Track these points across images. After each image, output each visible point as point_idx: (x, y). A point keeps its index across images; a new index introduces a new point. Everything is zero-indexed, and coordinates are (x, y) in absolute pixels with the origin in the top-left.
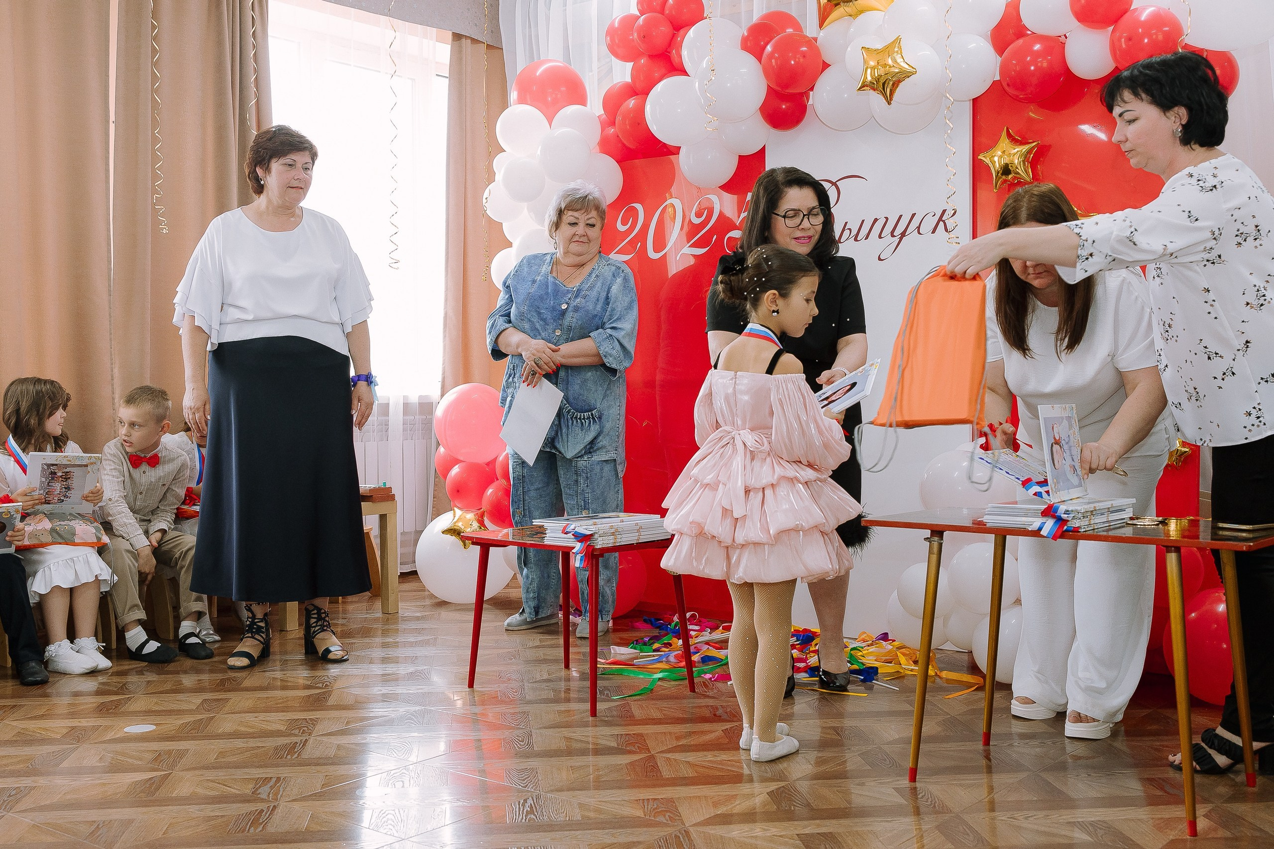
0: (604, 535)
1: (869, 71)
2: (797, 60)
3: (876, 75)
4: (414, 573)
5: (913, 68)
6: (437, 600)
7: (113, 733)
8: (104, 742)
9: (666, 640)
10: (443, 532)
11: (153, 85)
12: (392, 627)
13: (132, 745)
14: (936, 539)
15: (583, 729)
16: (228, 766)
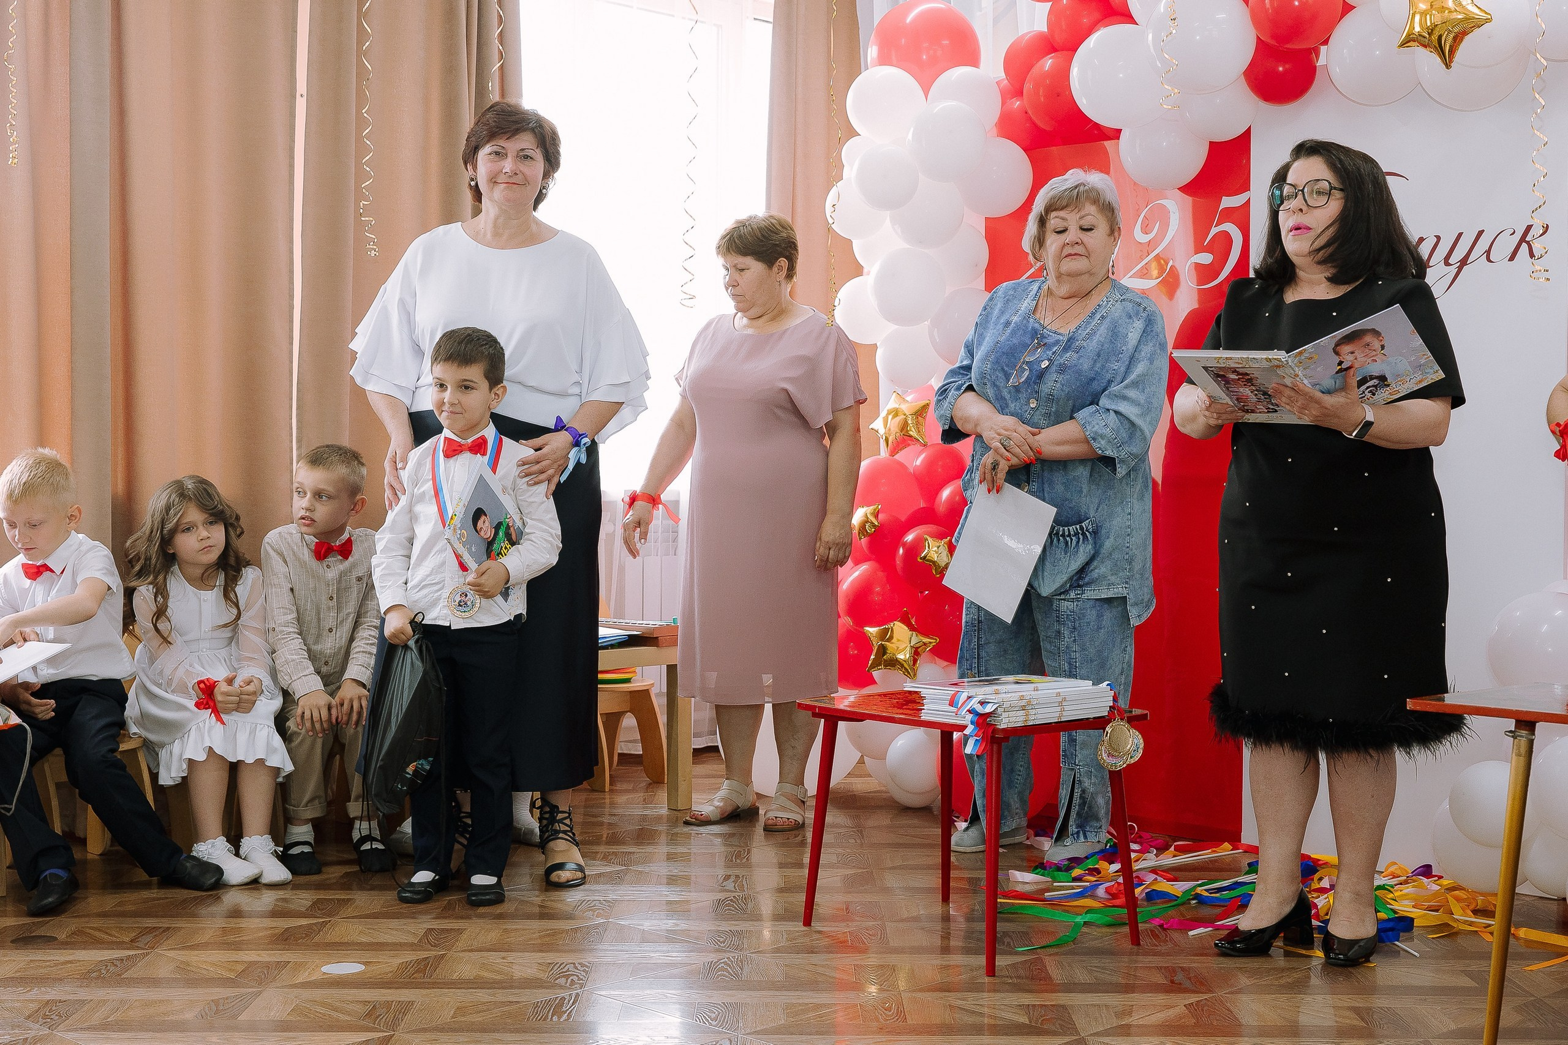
0: (1011, 709)
1: (1417, 18)
3: (1429, 24)
5: (1486, 13)
7: (307, 973)
8: (295, 986)
9: (1090, 864)
13: (334, 991)
14: (1524, 733)
15: (975, 994)
16: (471, 1028)
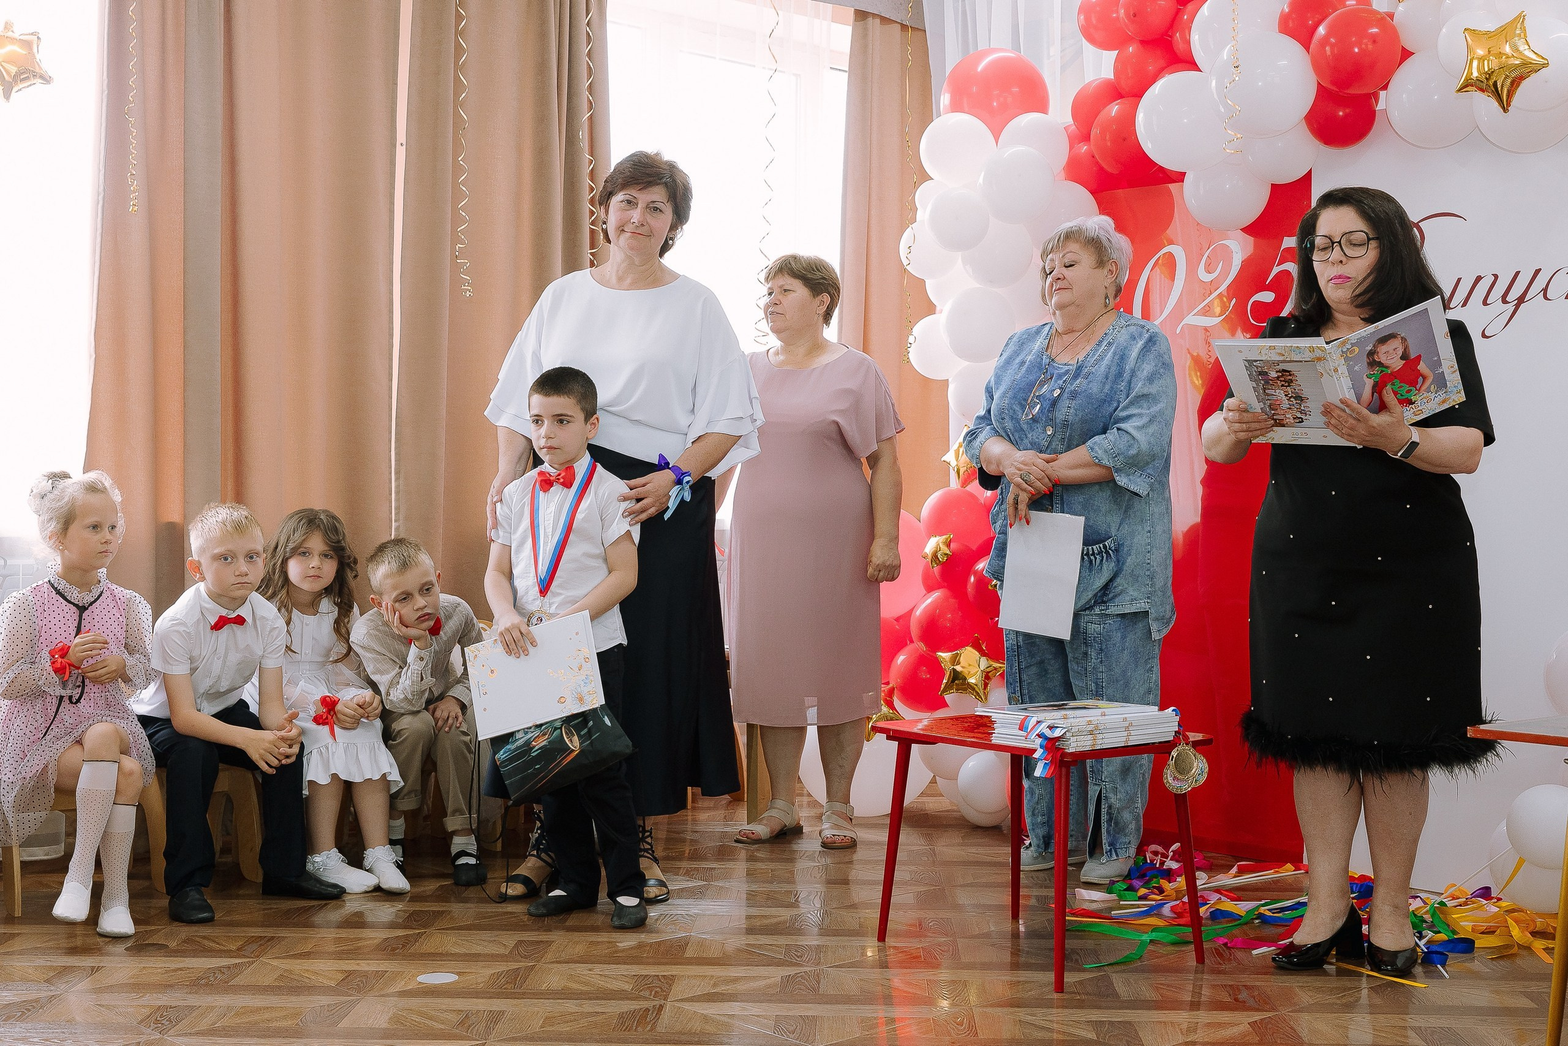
0: (1079, 733)
1: (1475, 63)
2: (1363, 46)
3: (1486, 69)
5: (1543, 58)
7: (403, 983)
8: (393, 995)
9: (1156, 883)
11: (457, 95)
13: (429, 1000)
15: (1045, 1010)
16: (560, 1037)
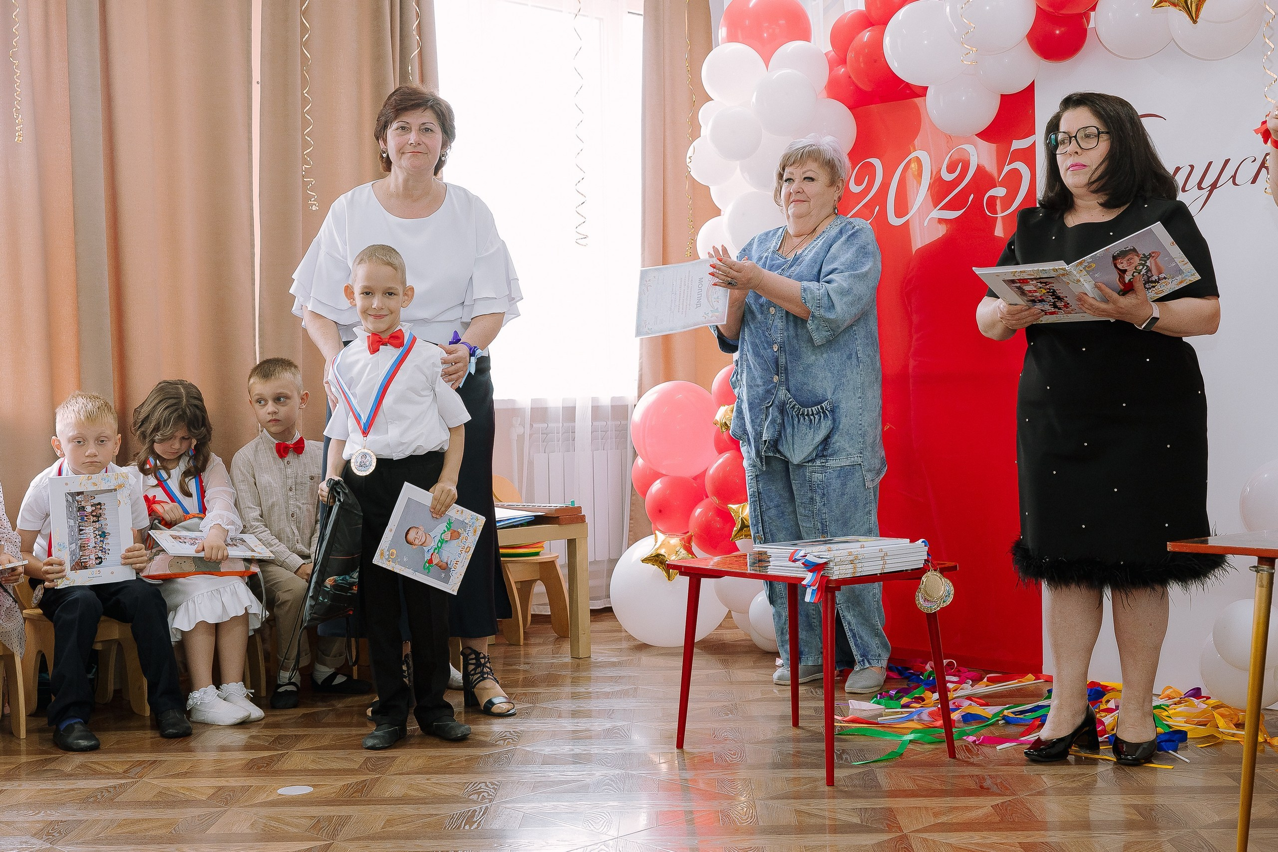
0: (842, 562)
4: (609, 610)
6: (636, 643)
7: (265, 795)
8: (256, 805)
9: (917, 693)
10: (642, 561)
11: (302, 37)
12: (584, 674)
13: (287, 810)
14: (1265, 567)
15: (817, 801)
16: (397, 837)
